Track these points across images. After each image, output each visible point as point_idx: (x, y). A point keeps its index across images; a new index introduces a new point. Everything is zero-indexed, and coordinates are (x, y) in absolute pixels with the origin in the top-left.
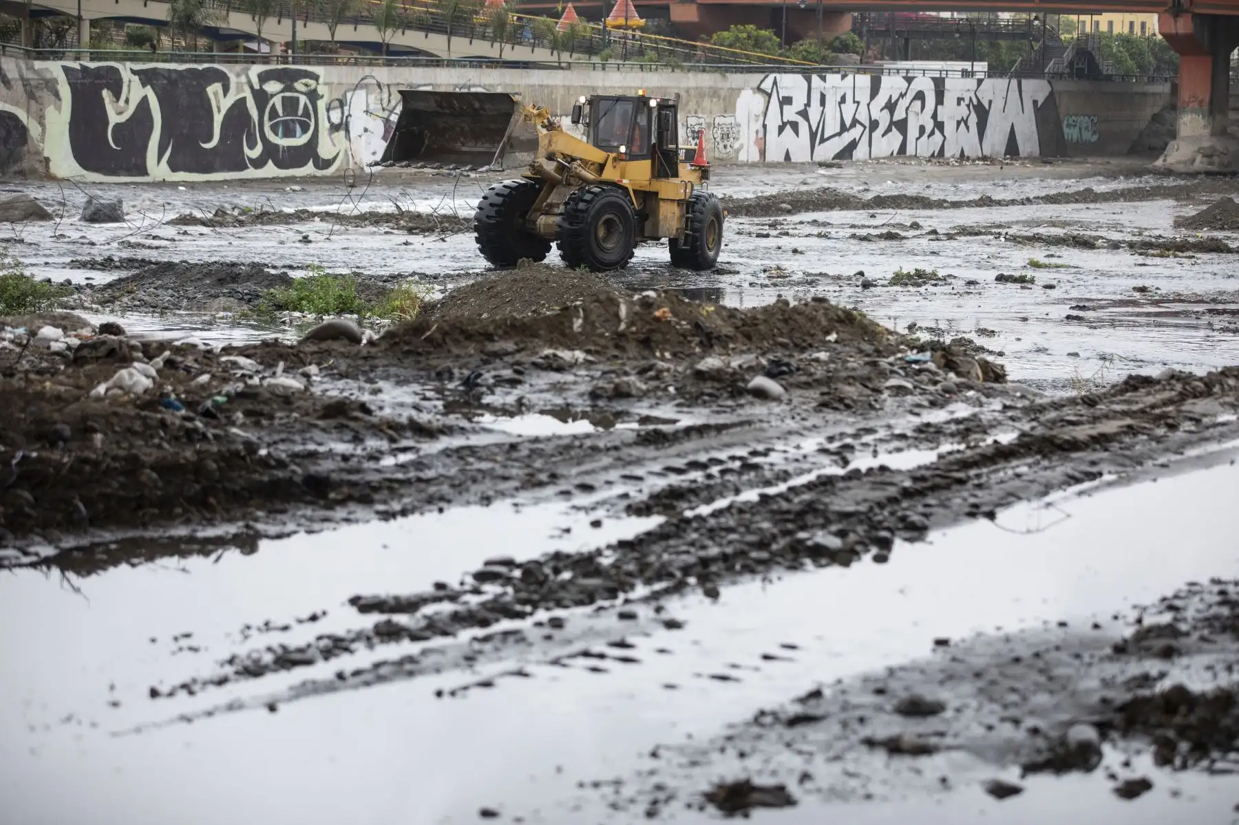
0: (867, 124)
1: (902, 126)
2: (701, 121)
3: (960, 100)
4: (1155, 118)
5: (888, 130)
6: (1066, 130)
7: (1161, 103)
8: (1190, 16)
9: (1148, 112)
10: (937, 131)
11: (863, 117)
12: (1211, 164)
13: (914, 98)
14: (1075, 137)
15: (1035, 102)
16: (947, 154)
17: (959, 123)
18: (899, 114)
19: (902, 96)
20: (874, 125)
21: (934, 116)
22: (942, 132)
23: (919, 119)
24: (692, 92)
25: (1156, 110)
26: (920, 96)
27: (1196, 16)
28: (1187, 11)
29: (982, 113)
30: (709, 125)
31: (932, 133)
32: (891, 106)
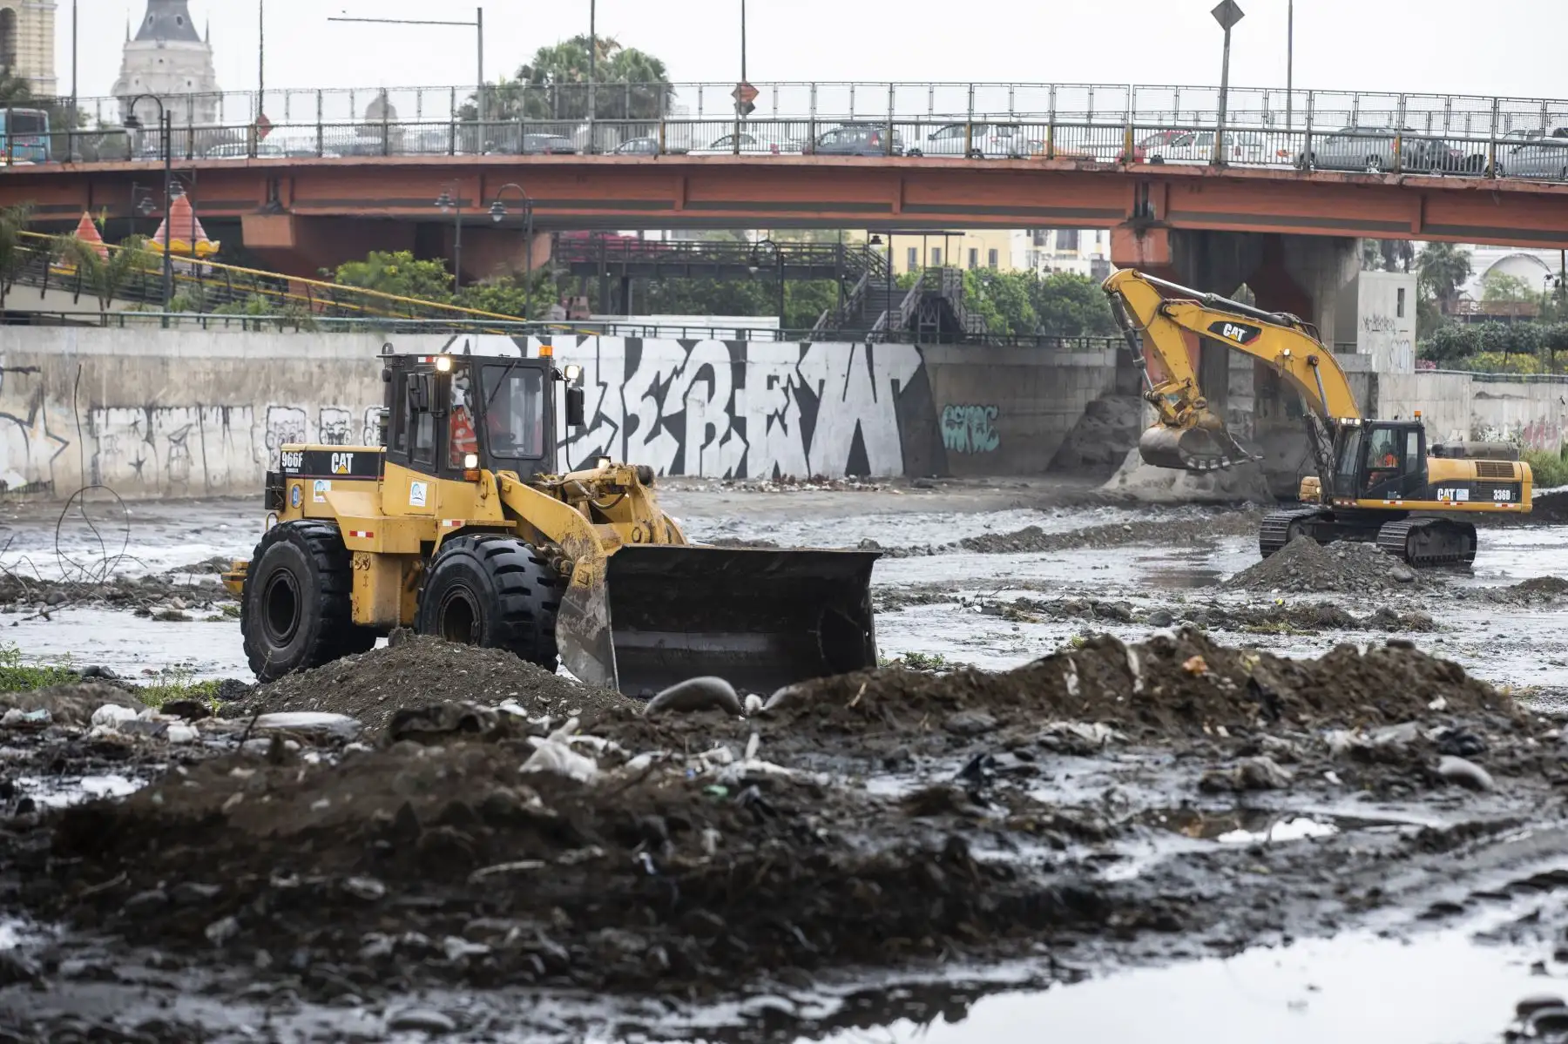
0: (620, 422)
1: (676, 424)
2: (345, 416)
3: (771, 380)
4: (1092, 409)
5: (655, 432)
6: (946, 431)
7: (1101, 383)
8: (1164, 234)
9: (1080, 399)
10: (734, 434)
11: (613, 410)
12: (1203, 486)
13: (697, 378)
14: (961, 443)
15: (895, 383)
16: (752, 473)
17: (770, 419)
18: (672, 406)
19: (677, 372)
20: (631, 423)
21: (730, 408)
22: (743, 435)
23: (705, 412)
24: (328, 366)
25: (1093, 396)
26: (706, 373)
27: (1174, 233)
28: (1159, 225)
29: (808, 401)
30: (357, 423)
31: (727, 438)
32: (658, 391)
